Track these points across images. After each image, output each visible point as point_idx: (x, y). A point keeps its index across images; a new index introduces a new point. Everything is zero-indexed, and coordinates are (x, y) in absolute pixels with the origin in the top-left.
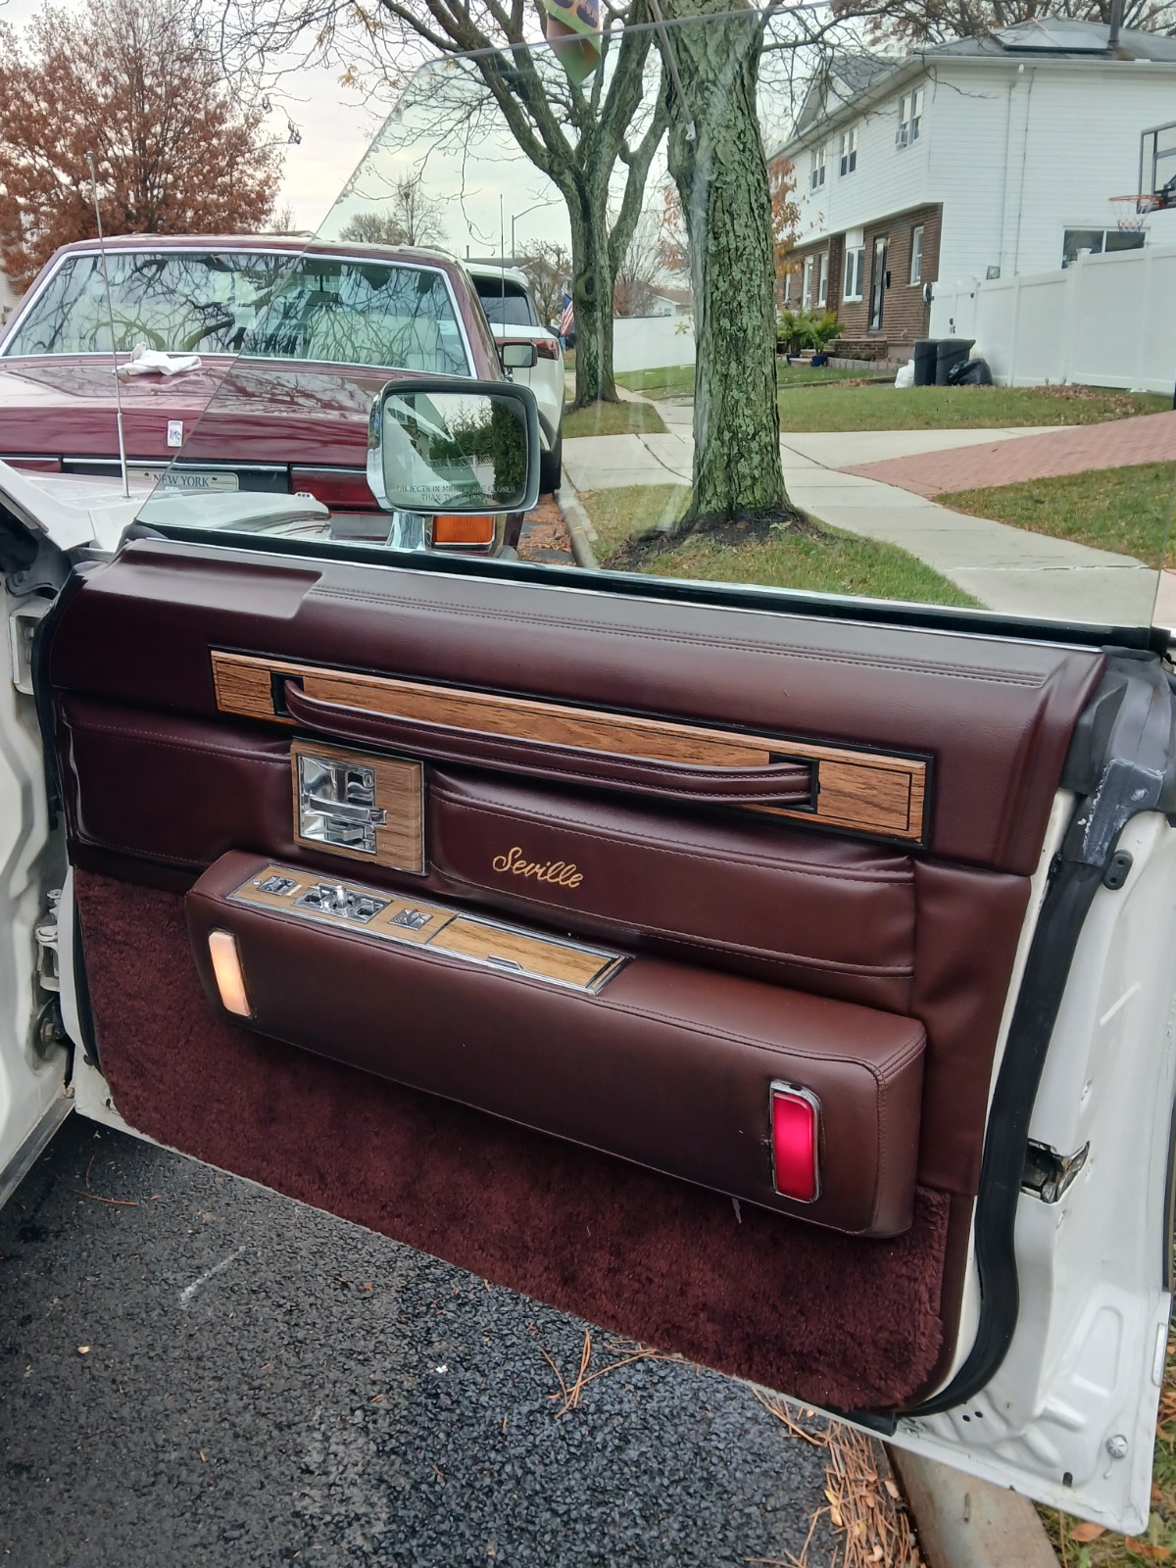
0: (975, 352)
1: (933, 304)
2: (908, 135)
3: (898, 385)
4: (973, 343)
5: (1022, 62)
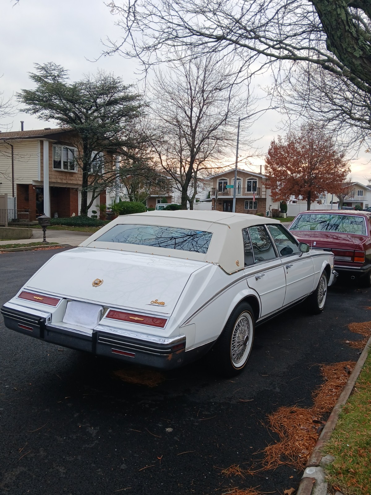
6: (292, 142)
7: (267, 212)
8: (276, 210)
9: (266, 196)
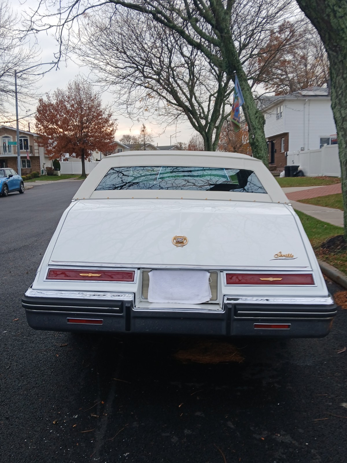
0: (300, 168)
1: (288, 157)
2: (279, 116)
3: (281, 177)
4: (299, 166)
5: (307, 99)
6: (61, 102)
7: (41, 170)
8: (51, 168)
9: (39, 155)
